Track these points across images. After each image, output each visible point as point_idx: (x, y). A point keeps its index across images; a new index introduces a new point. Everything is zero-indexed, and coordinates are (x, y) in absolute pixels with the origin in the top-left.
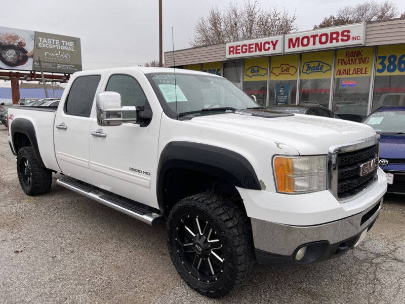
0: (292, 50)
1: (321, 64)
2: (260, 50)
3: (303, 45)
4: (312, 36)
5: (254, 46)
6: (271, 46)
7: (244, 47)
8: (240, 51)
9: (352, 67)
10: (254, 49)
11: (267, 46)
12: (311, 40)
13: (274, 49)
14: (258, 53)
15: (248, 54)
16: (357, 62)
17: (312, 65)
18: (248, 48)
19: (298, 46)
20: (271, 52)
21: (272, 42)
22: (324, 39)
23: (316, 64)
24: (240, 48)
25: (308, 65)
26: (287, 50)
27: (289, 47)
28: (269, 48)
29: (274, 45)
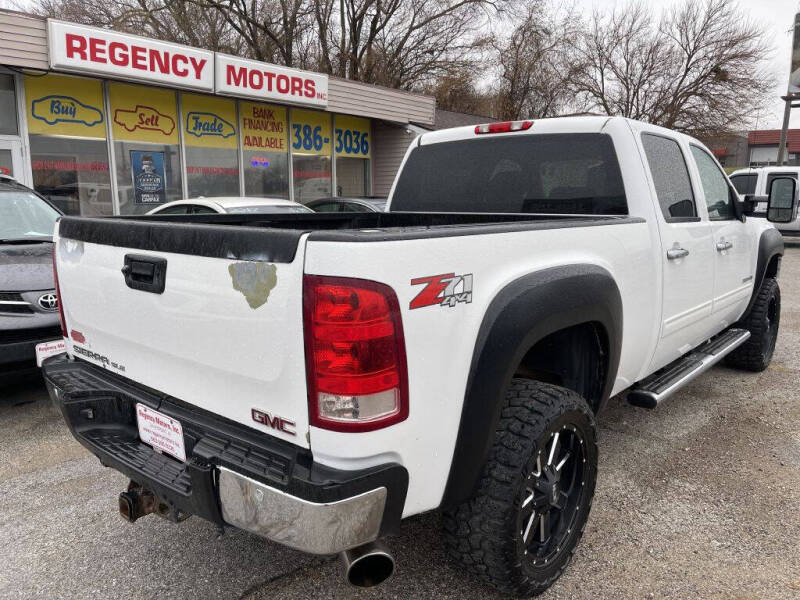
0: (233, 89)
1: (219, 122)
2: (165, 70)
3: (253, 86)
4: (266, 74)
5: (147, 55)
6: (190, 67)
7: (118, 51)
8: (106, 56)
9: (264, 135)
10: (147, 63)
11: (181, 66)
12: (266, 79)
13: (198, 76)
14: (157, 75)
15: (129, 71)
18: (129, 53)
19: (245, 85)
20: (190, 80)
21: (193, 60)
22: (283, 85)
23: (211, 121)
24: (106, 48)
26: (223, 87)
27: (229, 83)
28: (185, 73)
29: (199, 68)
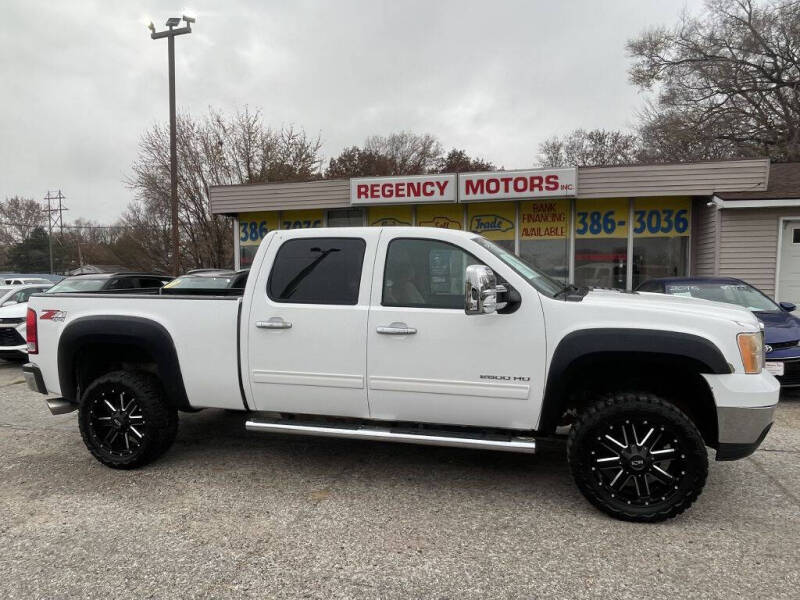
0: (472, 197)
1: (499, 220)
2: (417, 194)
3: (489, 191)
4: (502, 180)
5: (405, 187)
6: (436, 189)
7: (387, 188)
8: (380, 193)
9: (543, 226)
10: (405, 192)
11: (429, 189)
12: (502, 184)
13: (442, 193)
14: (413, 199)
15: (394, 199)
16: (550, 219)
17: (484, 220)
18: (394, 189)
19: (482, 192)
20: (437, 197)
21: (438, 183)
22: (521, 185)
23: (491, 219)
24: (380, 188)
25: (478, 221)
26: (463, 197)
27: (467, 192)
28: (432, 193)
29: (442, 189)
